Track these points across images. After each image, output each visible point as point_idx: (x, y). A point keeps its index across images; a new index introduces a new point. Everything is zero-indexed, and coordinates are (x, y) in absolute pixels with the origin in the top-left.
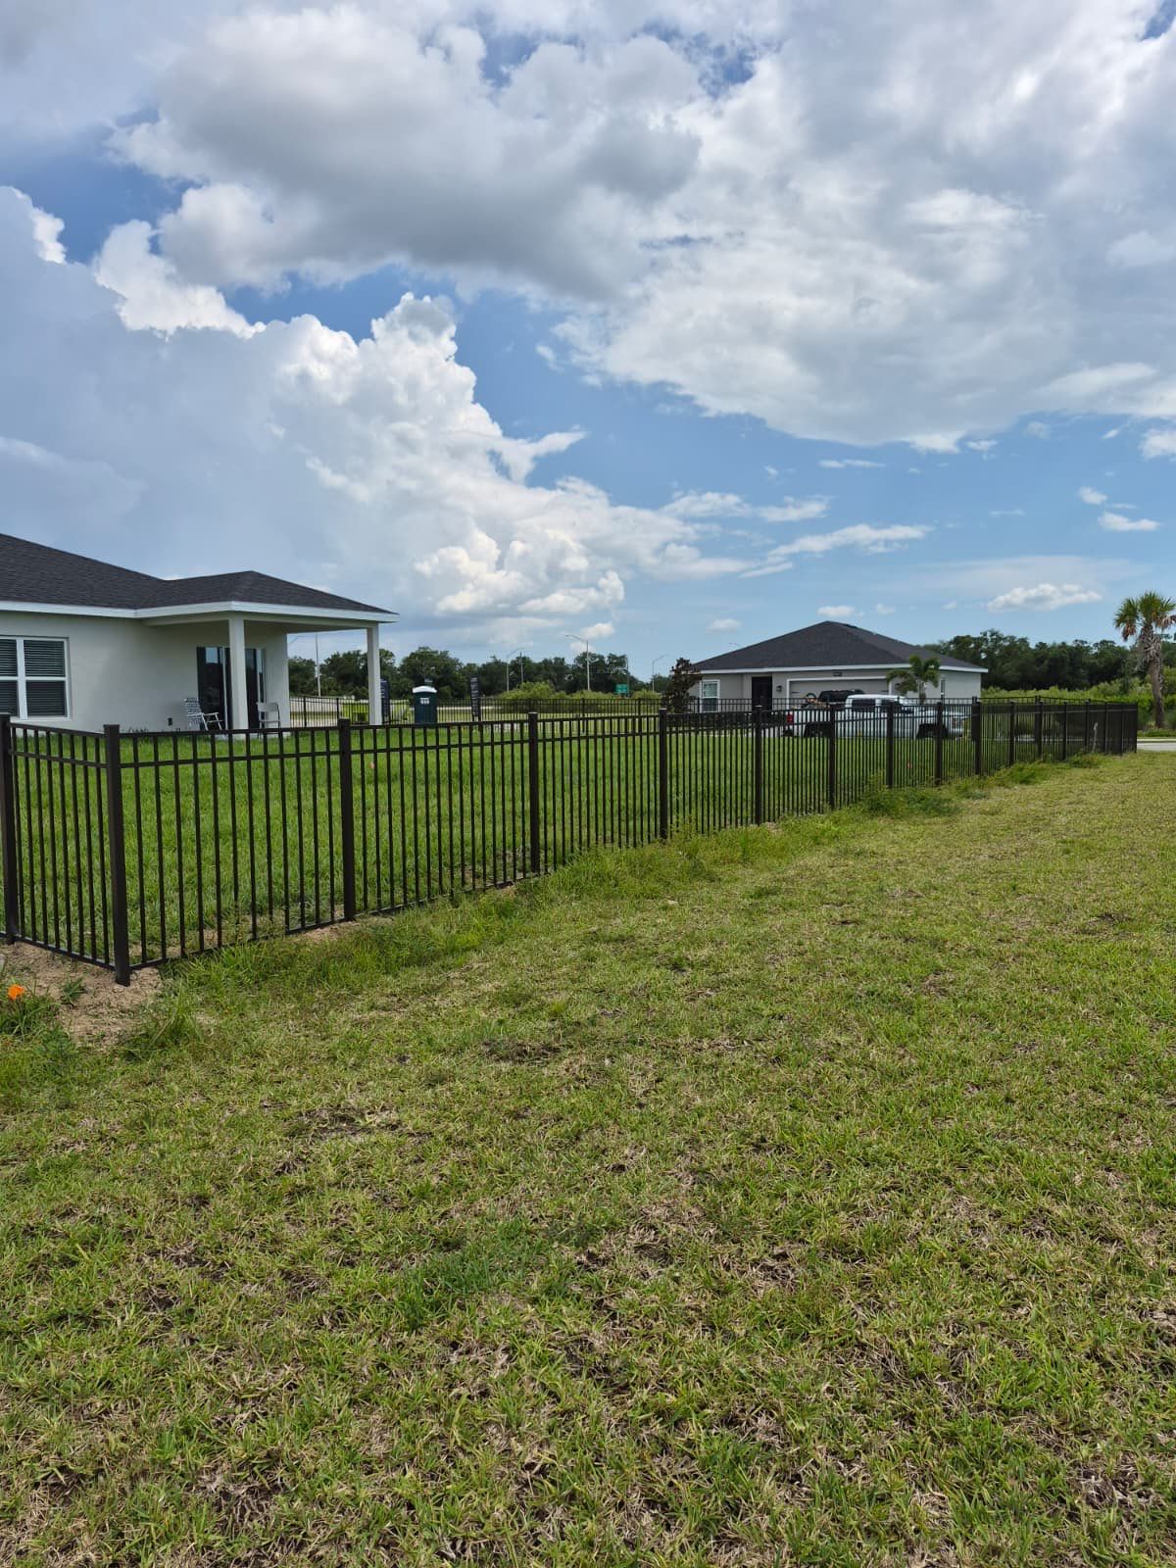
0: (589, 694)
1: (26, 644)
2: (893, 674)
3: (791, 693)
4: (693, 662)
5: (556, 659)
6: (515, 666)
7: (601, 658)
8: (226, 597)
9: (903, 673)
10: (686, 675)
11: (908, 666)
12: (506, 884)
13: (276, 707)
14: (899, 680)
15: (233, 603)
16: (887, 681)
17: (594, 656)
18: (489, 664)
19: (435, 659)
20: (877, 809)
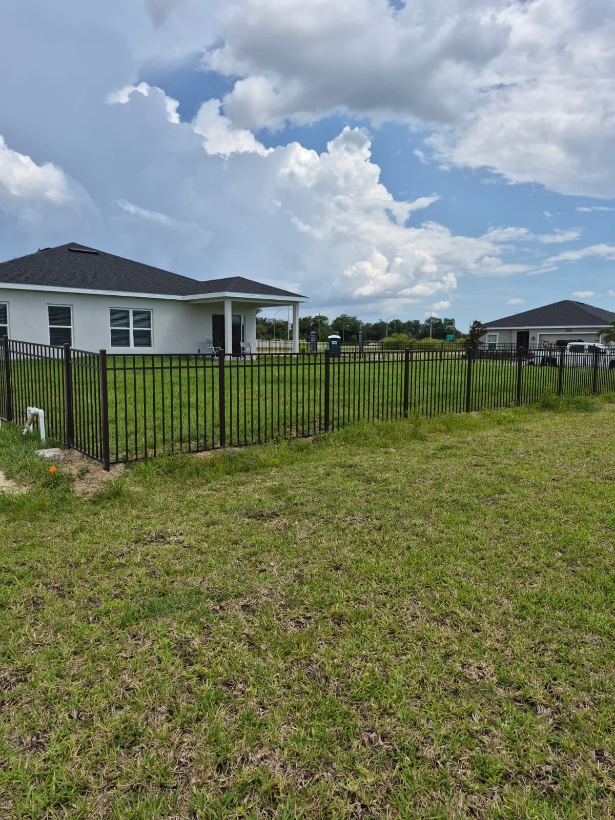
0: (431, 340)
1: (134, 312)
2: (602, 331)
3: (540, 341)
4: (483, 323)
5: (415, 321)
6: (392, 325)
7: (440, 320)
8: (224, 290)
9: (608, 331)
10: (478, 330)
11: (612, 326)
12: (310, 436)
13: (249, 345)
14: (605, 335)
15: (226, 293)
16: (599, 335)
17: (436, 319)
18: (378, 324)
19: (349, 321)
20: (547, 406)
